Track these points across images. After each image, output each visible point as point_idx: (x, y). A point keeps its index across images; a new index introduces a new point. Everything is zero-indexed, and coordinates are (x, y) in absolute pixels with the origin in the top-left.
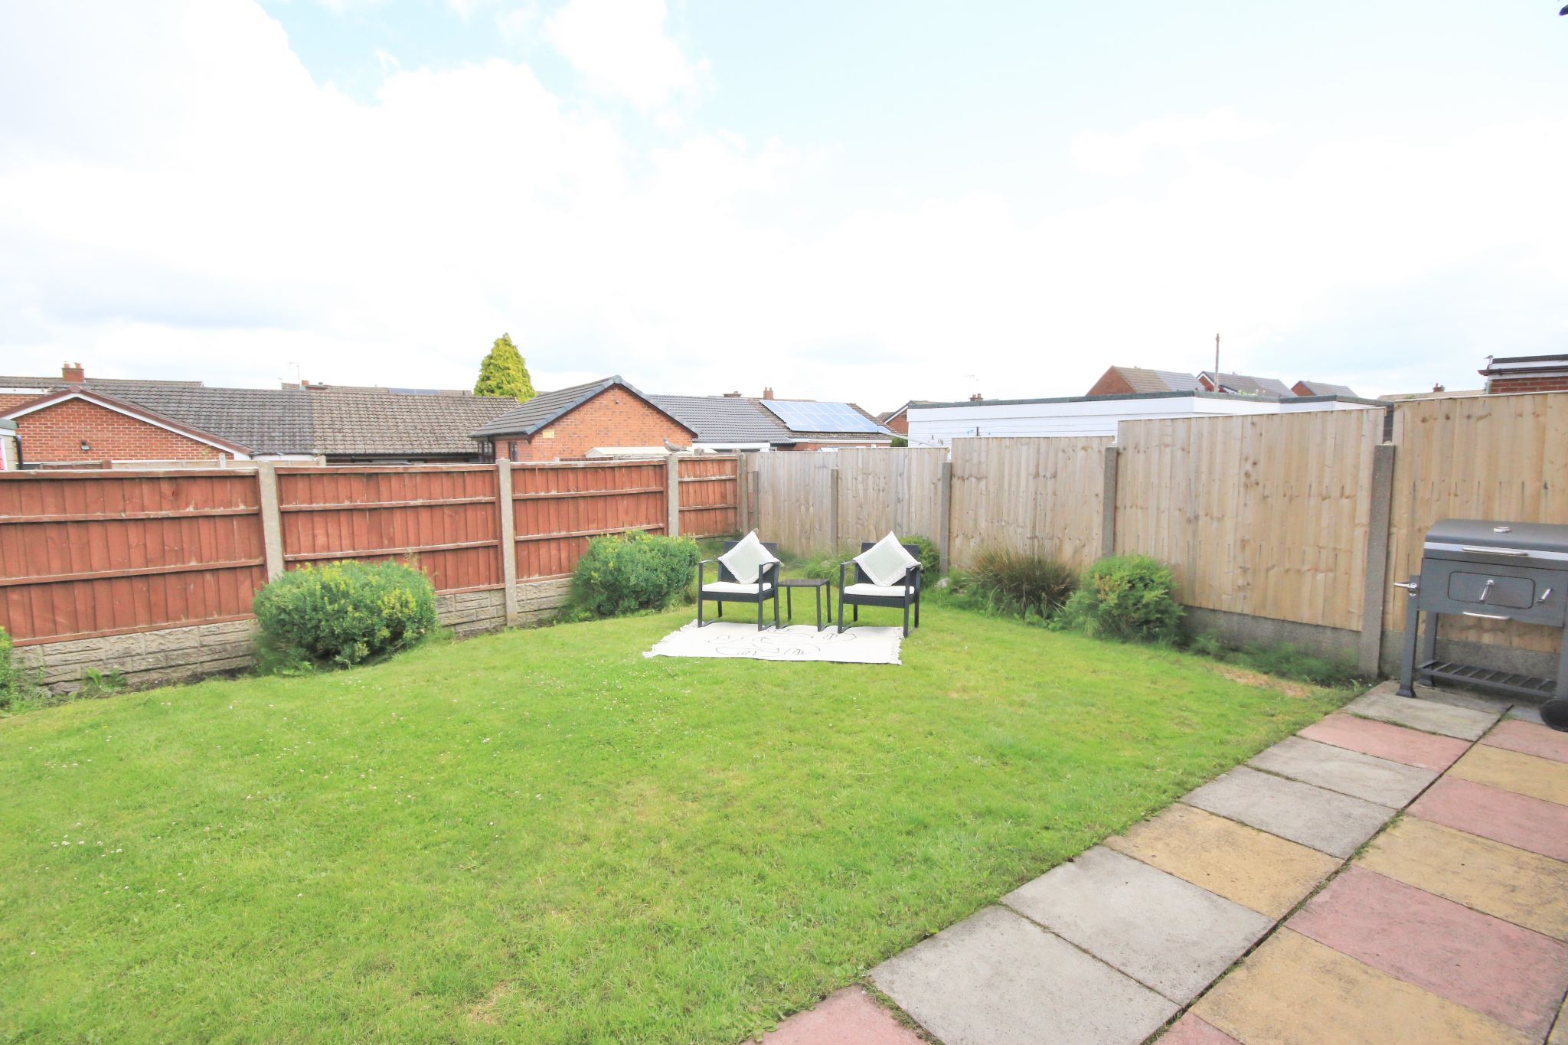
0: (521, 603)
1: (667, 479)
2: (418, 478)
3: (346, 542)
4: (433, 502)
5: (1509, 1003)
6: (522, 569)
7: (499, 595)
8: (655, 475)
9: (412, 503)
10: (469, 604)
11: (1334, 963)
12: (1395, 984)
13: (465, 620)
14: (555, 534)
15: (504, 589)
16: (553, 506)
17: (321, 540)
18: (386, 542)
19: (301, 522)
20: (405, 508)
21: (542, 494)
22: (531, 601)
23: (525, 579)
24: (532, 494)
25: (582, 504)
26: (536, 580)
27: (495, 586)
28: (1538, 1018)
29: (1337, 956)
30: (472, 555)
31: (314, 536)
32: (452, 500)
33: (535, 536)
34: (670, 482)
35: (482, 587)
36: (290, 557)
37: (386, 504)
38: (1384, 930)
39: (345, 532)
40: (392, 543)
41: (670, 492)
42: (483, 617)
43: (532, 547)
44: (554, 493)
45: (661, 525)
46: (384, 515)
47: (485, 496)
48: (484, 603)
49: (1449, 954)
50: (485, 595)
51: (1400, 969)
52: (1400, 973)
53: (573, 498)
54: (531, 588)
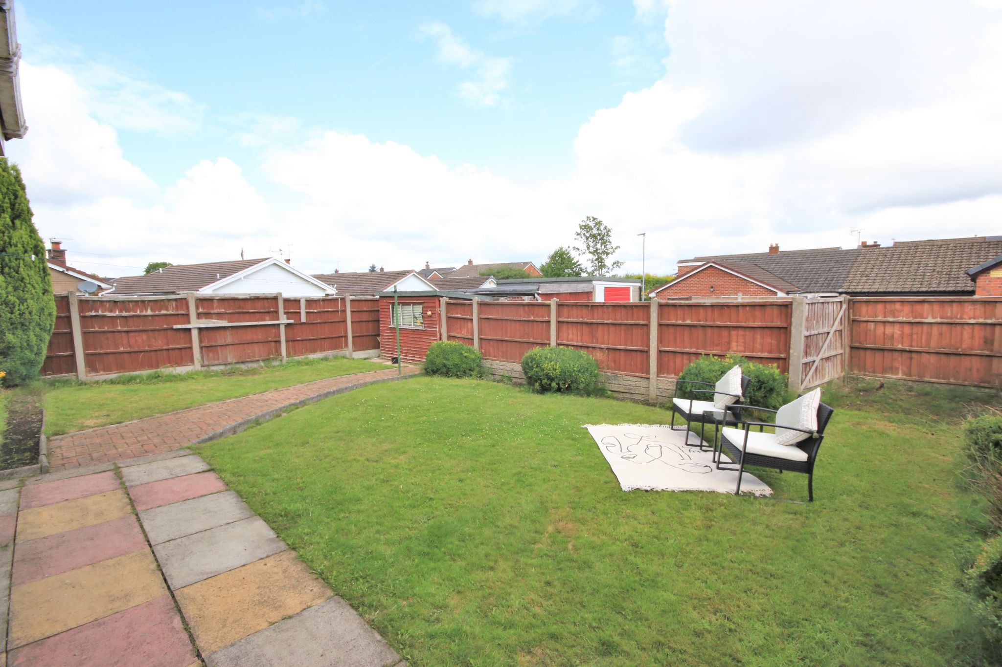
0: (661, 390)
1: (791, 317)
2: (610, 308)
3: (579, 338)
4: (616, 322)
5: (35, 657)
6: (661, 370)
7: (646, 381)
8: (781, 313)
9: (606, 321)
10: (630, 383)
11: (129, 601)
12: (95, 617)
13: (628, 391)
14: (687, 350)
15: (648, 378)
16: (687, 330)
17: (571, 336)
18: (594, 341)
19: (565, 326)
20: (603, 324)
21: (680, 322)
22: (667, 391)
23: (665, 375)
24: (673, 322)
25: (709, 330)
26: (671, 378)
27: (644, 375)
28: (16, 663)
29: (131, 604)
30: (634, 354)
31: (568, 334)
32: (626, 322)
33: (674, 349)
34: (793, 319)
35: (637, 374)
36: (559, 342)
37: (595, 321)
38: (128, 638)
39: (579, 334)
40: (597, 343)
41: (792, 328)
42: (637, 392)
43: (671, 356)
44: (688, 322)
45: (783, 356)
46: (595, 326)
47: (643, 320)
48: (638, 384)
49: (84, 657)
50: (639, 379)
51: (100, 625)
52: (97, 623)
53: (703, 326)
54: (666, 382)
